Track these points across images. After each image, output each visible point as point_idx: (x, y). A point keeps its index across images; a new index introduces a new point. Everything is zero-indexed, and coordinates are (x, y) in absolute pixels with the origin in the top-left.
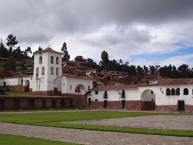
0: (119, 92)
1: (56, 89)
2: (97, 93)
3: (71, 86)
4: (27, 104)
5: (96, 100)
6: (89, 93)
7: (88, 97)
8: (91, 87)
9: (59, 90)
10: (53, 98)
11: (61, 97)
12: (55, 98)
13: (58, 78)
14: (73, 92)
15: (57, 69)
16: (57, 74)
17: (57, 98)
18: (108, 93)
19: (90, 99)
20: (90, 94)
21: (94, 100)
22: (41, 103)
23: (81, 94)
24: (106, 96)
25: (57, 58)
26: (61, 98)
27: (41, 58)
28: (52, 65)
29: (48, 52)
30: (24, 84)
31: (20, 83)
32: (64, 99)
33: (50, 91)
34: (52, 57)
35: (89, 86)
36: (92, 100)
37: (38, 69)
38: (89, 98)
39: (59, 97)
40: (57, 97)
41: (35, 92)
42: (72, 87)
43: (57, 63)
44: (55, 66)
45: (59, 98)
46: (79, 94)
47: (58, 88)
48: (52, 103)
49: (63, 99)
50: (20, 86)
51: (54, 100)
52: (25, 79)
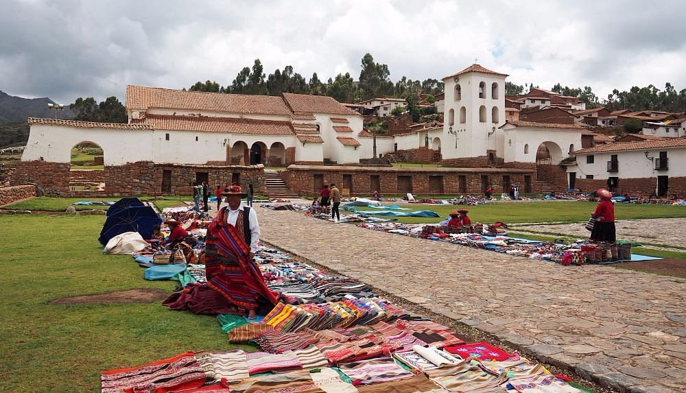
0: (650, 155)
1: (491, 154)
2: (590, 160)
3: (526, 146)
4: (427, 185)
5: (590, 177)
6: (571, 160)
7: (569, 170)
8: (578, 147)
9: (498, 155)
10: (484, 172)
11: (502, 170)
12: (487, 172)
13: (497, 129)
14: (531, 158)
15: (495, 110)
16: (495, 121)
17: (493, 173)
18: (619, 159)
19: (573, 175)
20: (574, 163)
21: (585, 178)
22: (458, 184)
23: (553, 163)
24: (614, 166)
25: (494, 86)
26: (501, 173)
27: (458, 88)
28: (481, 102)
29: (473, 73)
30: (431, 146)
31: (424, 145)
32: (511, 176)
33: (477, 158)
34: (482, 85)
35: (572, 145)
36: (577, 177)
37: (452, 111)
38: (570, 173)
39: (499, 170)
40: (494, 170)
41: (448, 160)
42: (530, 147)
43: (494, 97)
44: (489, 103)
45: (498, 173)
46: (546, 163)
47: (495, 151)
48: (480, 184)
49: (506, 175)
50: (424, 150)
51: (486, 176)
52: (432, 136)
